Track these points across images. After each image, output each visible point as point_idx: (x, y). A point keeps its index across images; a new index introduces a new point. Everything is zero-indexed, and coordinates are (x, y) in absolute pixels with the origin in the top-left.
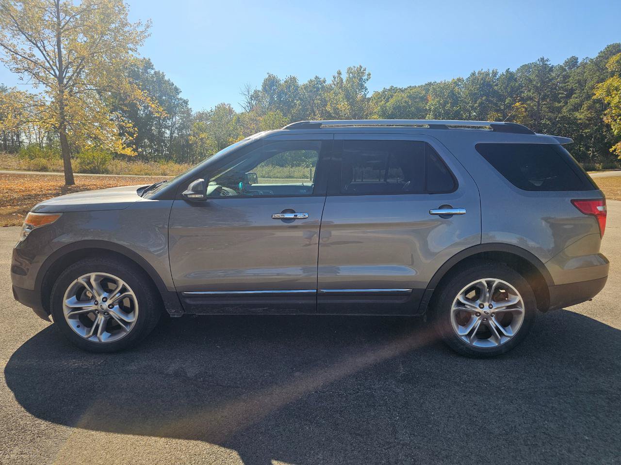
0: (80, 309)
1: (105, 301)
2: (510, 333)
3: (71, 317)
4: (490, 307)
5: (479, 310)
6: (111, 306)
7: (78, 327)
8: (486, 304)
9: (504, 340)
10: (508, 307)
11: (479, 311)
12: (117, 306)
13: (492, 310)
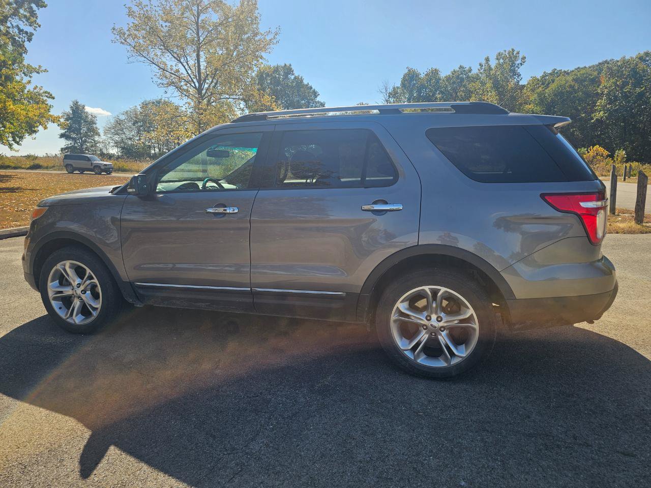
0: (61, 292)
1: (79, 287)
2: (462, 353)
3: (55, 299)
4: (439, 319)
5: (425, 322)
6: (84, 292)
7: (60, 308)
8: (434, 317)
9: (454, 361)
10: (461, 321)
11: (426, 324)
12: (88, 292)
13: (441, 324)
